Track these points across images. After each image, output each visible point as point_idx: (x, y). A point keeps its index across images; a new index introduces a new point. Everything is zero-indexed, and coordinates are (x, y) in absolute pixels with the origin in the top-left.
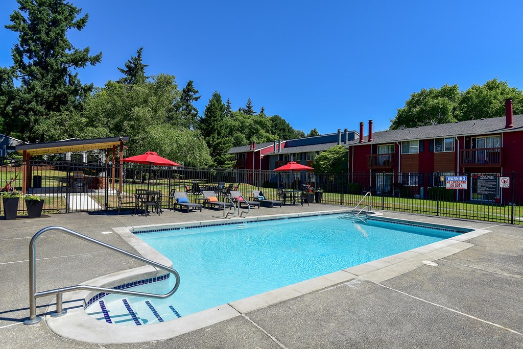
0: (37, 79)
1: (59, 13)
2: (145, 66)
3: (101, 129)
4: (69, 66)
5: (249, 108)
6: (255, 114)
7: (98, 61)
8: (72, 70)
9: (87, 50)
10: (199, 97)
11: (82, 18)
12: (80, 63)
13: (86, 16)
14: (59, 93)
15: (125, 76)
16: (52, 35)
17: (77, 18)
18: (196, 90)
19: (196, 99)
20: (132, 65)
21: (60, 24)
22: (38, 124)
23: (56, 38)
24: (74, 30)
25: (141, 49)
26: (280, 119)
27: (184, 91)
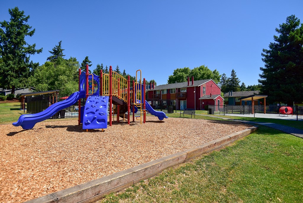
0: (11, 60)
1: (21, 29)
2: (63, 50)
3: (45, 84)
4: (26, 54)
5: (118, 70)
6: (120, 73)
7: (40, 52)
8: (28, 55)
9: (34, 46)
10: (91, 65)
11: (32, 31)
12: (32, 52)
13: (34, 30)
14: (22, 66)
15: (53, 55)
16: (18, 40)
17: (30, 31)
18: (90, 61)
19: (90, 66)
20: (56, 49)
21: (21, 34)
22: (12, 81)
23: (20, 41)
24: (28, 36)
25: (61, 41)
26: (131, 76)
27: (84, 62)
